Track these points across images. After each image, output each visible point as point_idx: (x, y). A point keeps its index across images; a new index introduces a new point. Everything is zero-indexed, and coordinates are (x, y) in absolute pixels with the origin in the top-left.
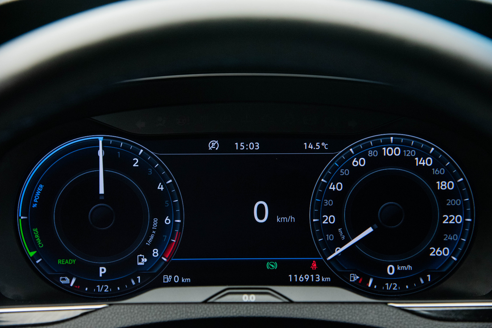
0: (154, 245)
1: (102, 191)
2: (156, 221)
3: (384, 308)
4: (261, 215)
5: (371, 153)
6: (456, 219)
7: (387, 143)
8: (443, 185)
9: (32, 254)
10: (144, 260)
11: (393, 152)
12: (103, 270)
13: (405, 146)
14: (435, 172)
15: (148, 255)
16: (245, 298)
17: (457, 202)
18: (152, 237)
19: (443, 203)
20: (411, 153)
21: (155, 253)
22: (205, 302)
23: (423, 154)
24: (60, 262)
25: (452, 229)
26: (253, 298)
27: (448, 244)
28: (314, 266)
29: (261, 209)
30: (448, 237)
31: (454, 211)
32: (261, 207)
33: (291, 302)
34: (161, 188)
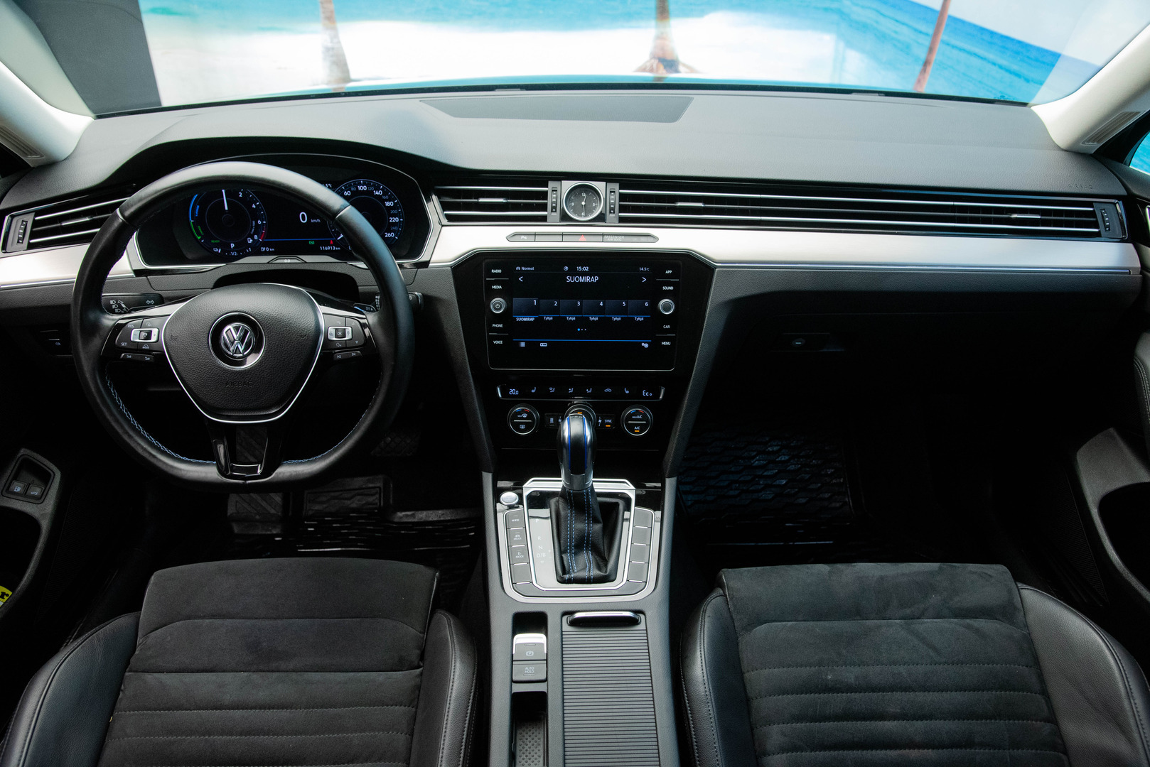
0: (255, 233)
1: (226, 208)
2: (254, 222)
3: (345, 264)
4: (304, 219)
5: (352, 189)
6: (396, 220)
7: (360, 184)
8: (388, 204)
9: (199, 238)
10: (251, 241)
11: (363, 188)
12: (232, 246)
13: (368, 185)
14: (384, 197)
15: (253, 238)
16: (286, 261)
17: (395, 212)
18: (253, 230)
19: (389, 212)
20: (371, 189)
21: (256, 237)
22: (268, 263)
23: (378, 189)
24: (212, 241)
25: (394, 224)
26: (289, 261)
27: (394, 231)
28: (332, 242)
29: (303, 216)
30: (392, 228)
31: (395, 216)
32: (303, 215)
33: (306, 262)
34: (254, 206)
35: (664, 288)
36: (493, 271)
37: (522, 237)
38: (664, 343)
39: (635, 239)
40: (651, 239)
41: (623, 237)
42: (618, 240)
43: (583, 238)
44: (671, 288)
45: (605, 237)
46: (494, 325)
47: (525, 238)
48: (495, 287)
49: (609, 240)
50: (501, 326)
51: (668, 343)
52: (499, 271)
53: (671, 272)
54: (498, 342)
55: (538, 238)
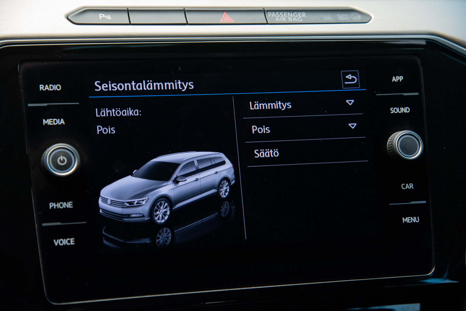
35: (393, 111)
36: (41, 87)
37: (101, 16)
38: (407, 220)
39: (328, 17)
40: (358, 18)
41: (304, 14)
42: (295, 20)
43: (226, 18)
44: (405, 110)
45: (269, 15)
46: (52, 205)
47: (108, 18)
48: (49, 122)
49: (277, 20)
50: (69, 205)
51: (414, 220)
52: (55, 87)
53: (401, 78)
54: (65, 242)
55: (135, 18)
